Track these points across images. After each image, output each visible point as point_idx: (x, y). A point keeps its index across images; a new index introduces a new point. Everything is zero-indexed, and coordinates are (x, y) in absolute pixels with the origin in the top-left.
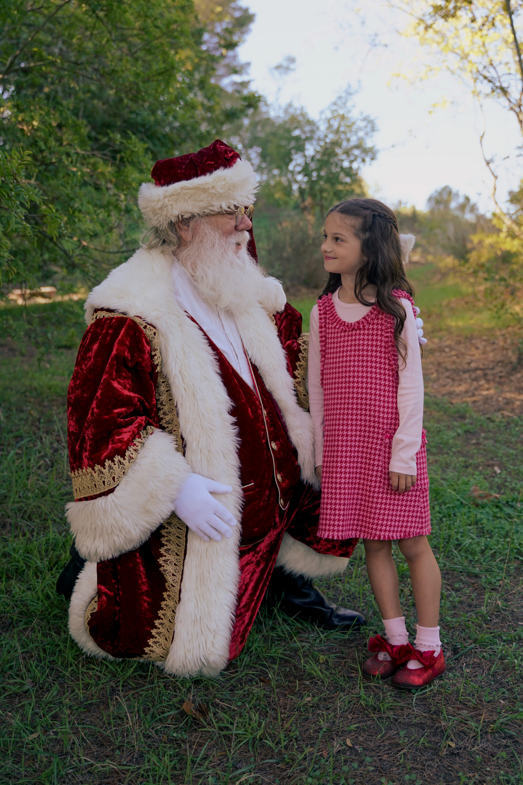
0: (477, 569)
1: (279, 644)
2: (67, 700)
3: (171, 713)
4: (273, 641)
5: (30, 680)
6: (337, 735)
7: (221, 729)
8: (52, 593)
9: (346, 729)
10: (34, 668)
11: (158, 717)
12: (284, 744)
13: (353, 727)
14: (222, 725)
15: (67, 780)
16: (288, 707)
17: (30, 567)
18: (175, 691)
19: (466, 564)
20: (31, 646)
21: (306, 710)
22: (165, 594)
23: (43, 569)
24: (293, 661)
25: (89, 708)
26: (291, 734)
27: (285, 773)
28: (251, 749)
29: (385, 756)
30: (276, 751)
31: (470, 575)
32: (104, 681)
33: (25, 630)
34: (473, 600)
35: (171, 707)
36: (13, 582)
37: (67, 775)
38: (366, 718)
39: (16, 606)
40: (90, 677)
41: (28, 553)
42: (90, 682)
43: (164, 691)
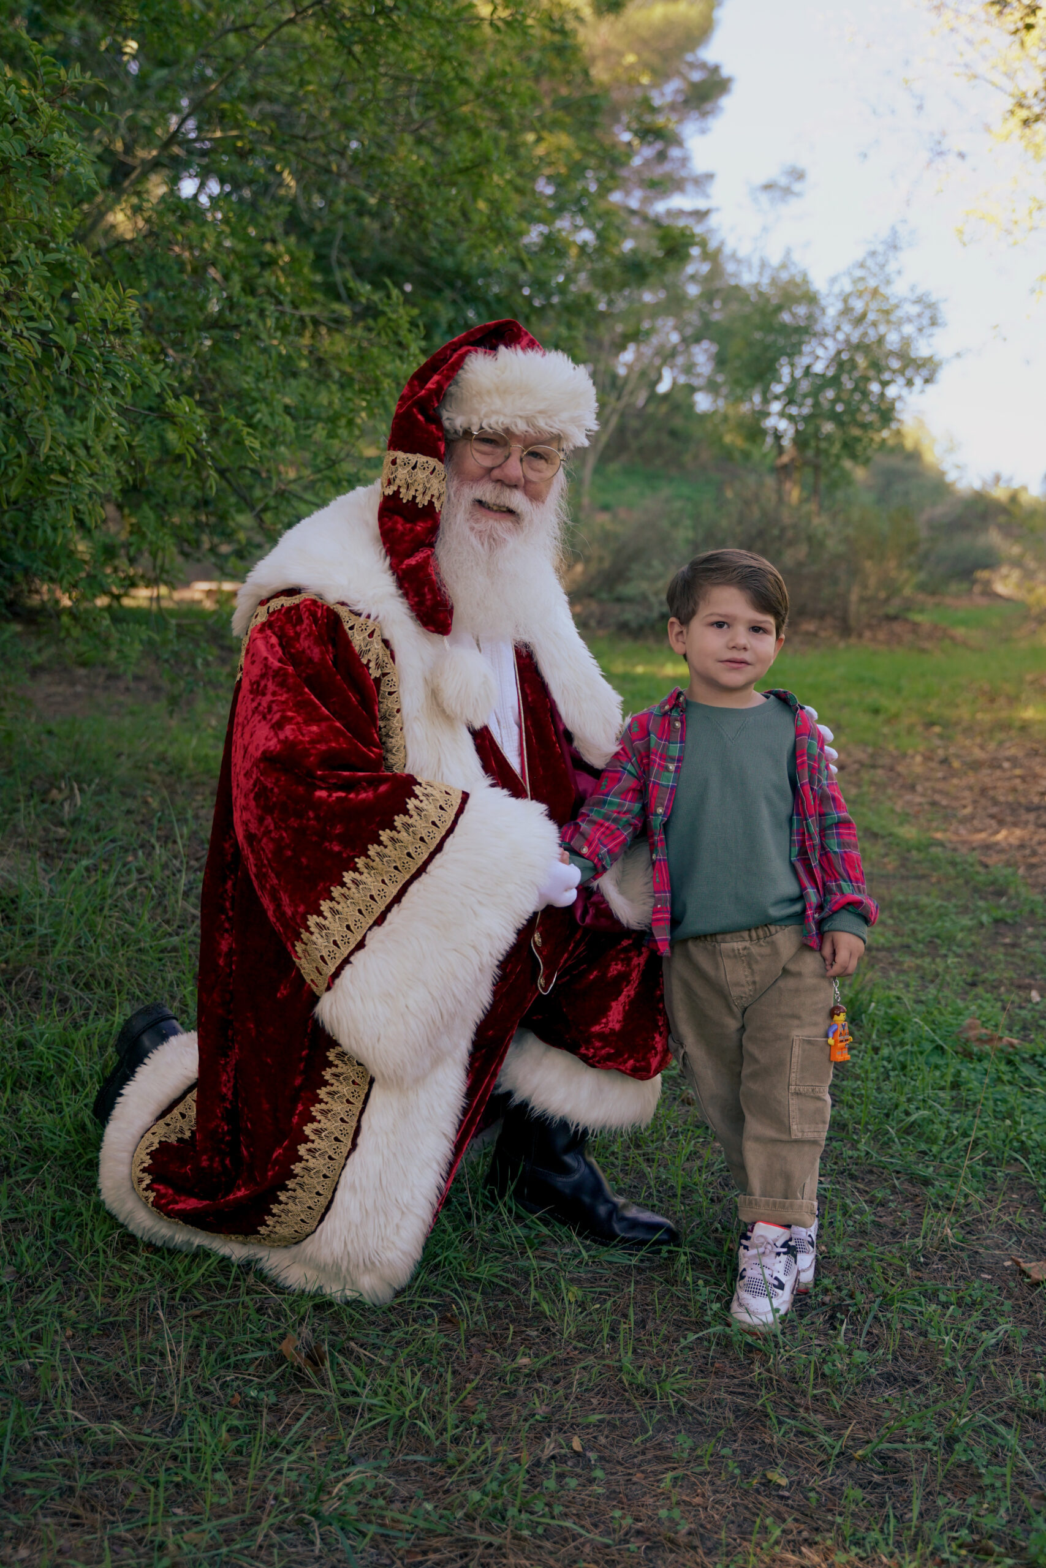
0: (931, 1169)
1: (497, 1259)
2: (72, 1312)
3: (258, 1354)
4: (485, 1250)
5: (11, 1269)
6: (560, 1430)
7: (344, 1394)
8: (87, 1115)
9: (580, 1420)
10: (23, 1248)
11: (233, 1359)
12: (451, 1432)
13: (594, 1418)
14: (346, 1386)
15: (33, 1448)
16: (482, 1372)
17: (63, 1070)
18: (279, 1320)
19: (912, 1158)
20: (30, 1208)
21: (515, 1381)
22: (303, 1149)
23: (87, 1078)
24: (516, 1292)
25: (107, 1330)
26: (473, 1418)
27: (439, 1484)
28: (390, 1435)
29: (639, 1475)
30: (437, 1443)
31: (913, 1179)
32: (147, 1285)
33: (28, 1181)
34: (904, 1224)
35: (260, 1343)
36: (25, 1095)
37: (36, 1440)
38: (624, 1407)
39: (20, 1137)
40: (124, 1277)
41: (66, 1046)
42: (122, 1284)
43: (254, 1316)
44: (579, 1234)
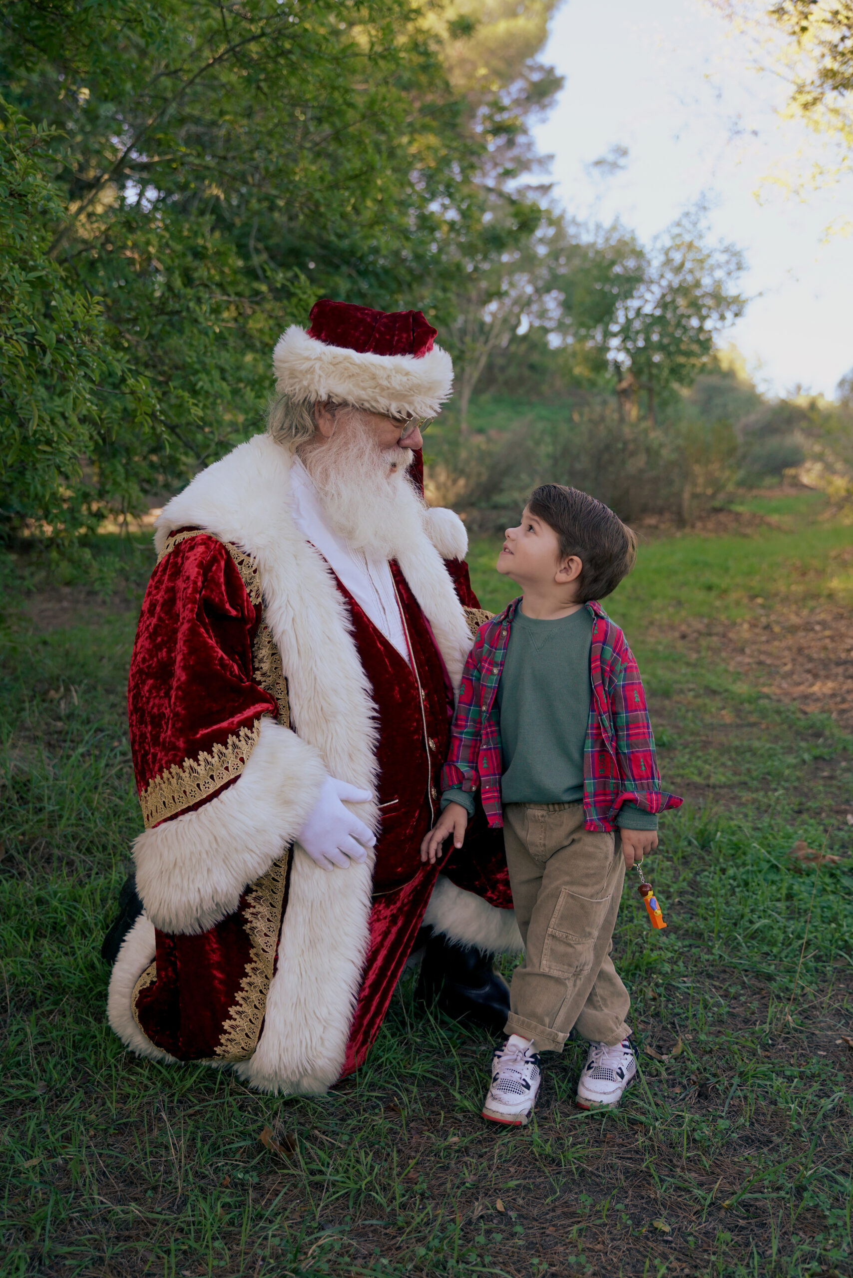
0: (773, 967)
1: (428, 1057)
2: (93, 1116)
3: (242, 1144)
4: (418, 1050)
5: (43, 1083)
6: (486, 1194)
7: (312, 1173)
8: (95, 957)
9: (501, 1186)
10: (51, 1066)
11: (222, 1149)
12: (399, 1200)
13: (513, 1184)
14: (314, 1166)
15: (69, 1228)
16: (421, 1149)
17: (74, 920)
18: (257, 1115)
19: (757, 959)
20: (55, 1034)
21: (448, 1156)
22: (248, 968)
23: (93, 926)
24: (445, 1083)
25: (122, 1129)
26: (416, 1188)
27: (393, 1242)
28: (351, 1204)
29: (551, 1228)
30: (389, 1210)
31: (758, 975)
32: (151, 1092)
33: (51, 1012)
34: (753, 1013)
35: (243, 1135)
36: (45, 942)
37: (71, 1220)
38: (536, 1173)
39: (43, 976)
40: (132, 1086)
41: (75, 901)
42: (131, 1092)
43: (237, 1113)
44: (492, 1035)
